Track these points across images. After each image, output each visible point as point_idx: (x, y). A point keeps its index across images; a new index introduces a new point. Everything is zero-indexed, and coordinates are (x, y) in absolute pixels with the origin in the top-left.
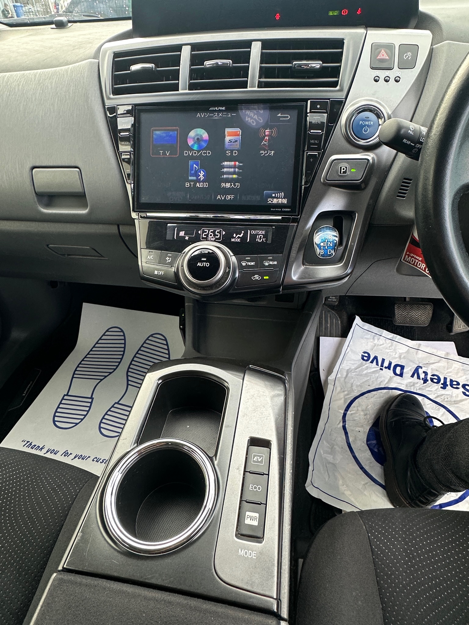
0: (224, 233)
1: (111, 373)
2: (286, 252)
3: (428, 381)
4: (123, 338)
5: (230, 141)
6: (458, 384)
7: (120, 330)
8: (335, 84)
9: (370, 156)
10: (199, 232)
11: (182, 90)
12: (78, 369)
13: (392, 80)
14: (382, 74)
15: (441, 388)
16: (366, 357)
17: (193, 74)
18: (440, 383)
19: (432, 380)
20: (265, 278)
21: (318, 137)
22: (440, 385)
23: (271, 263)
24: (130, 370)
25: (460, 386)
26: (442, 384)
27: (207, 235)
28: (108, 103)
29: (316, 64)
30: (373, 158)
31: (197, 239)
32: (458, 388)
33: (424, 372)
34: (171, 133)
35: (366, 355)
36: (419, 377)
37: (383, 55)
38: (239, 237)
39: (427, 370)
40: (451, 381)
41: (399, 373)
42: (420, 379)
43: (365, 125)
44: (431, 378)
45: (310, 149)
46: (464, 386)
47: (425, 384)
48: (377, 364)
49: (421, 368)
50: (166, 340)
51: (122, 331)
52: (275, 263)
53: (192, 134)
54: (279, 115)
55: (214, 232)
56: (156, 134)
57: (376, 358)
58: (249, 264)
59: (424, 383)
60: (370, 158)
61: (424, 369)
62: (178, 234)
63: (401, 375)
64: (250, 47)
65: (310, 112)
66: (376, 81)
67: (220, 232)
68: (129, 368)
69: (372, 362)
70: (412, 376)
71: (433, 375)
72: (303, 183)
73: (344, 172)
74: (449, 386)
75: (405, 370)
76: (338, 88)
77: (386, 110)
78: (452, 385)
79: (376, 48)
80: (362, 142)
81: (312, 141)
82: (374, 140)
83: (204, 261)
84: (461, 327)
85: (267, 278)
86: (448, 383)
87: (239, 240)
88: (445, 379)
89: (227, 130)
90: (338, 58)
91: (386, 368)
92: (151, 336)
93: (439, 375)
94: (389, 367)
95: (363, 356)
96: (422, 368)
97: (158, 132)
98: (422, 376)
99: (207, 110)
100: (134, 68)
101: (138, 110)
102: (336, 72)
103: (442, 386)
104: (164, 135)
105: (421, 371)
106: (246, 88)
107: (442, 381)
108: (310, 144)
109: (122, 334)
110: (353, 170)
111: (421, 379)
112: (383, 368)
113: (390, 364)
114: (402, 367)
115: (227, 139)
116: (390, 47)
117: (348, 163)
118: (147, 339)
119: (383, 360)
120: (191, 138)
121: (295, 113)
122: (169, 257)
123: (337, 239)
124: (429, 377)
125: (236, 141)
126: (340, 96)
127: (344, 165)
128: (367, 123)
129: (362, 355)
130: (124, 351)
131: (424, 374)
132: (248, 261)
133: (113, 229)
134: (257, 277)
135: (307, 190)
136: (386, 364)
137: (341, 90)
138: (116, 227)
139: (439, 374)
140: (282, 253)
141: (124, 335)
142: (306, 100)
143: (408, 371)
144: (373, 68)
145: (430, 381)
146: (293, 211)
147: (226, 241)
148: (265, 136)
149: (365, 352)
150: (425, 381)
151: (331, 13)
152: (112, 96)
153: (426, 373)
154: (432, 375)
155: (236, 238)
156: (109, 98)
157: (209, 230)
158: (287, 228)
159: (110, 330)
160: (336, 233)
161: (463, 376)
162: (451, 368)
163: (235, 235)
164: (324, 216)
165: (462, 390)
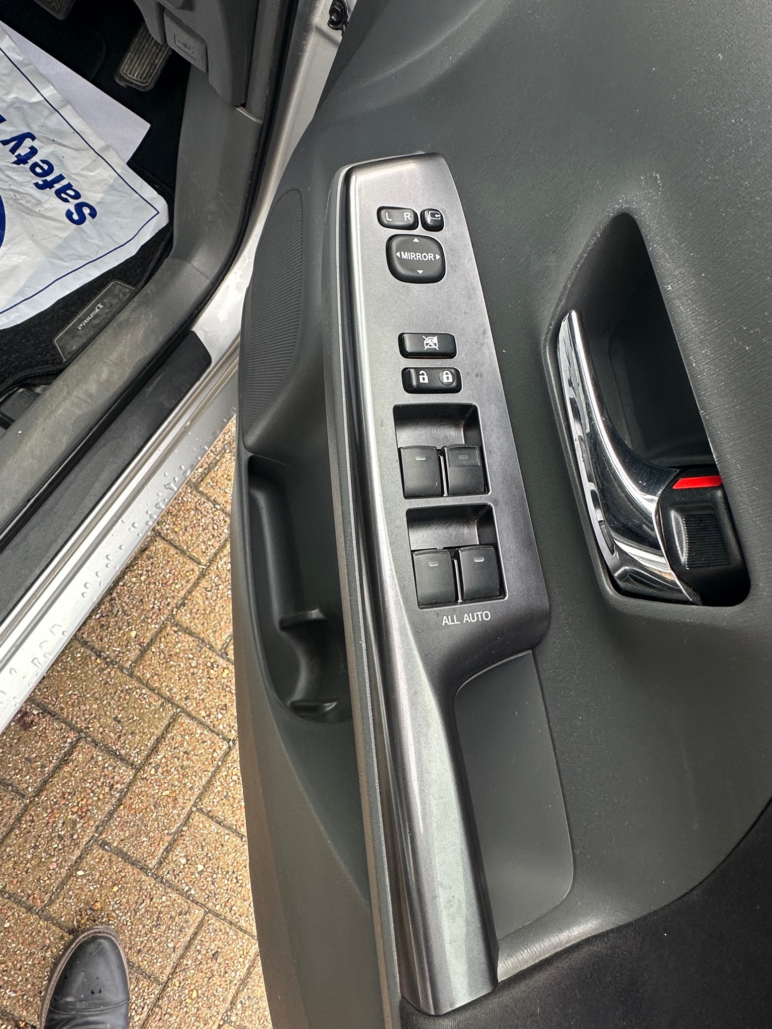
3: (26, 163)
6: (75, 197)
15: (37, 185)
18: (44, 179)
19: (34, 166)
22: (39, 181)
25: (74, 201)
26: (45, 181)
32: (67, 201)
33: (32, 148)
36: (17, 150)
39: (41, 148)
40: (68, 186)
42: (14, 154)
44: (35, 162)
46: (81, 205)
47: (15, 166)
49: (34, 138)
59: (15, 163)
70: (5, 142)
71: (43, 161)
74: (55, 190)
78: (60, 192)
84: (133, 75)
86: (58, 186)
88: (60, 178)
93: (54, 167)
96: (33, 140)
98: (23, 151)
103: (42, 183)
105: (28, 142)
107: (49, 178)
111: (16, 154)
124: (33, 159)
131: (29, 150)
139: (56, 165)
143: (7, 130)
145: (28, 166)
150: (20, 160)
154: (41, 160)
161: (100, 193)
162: (91, 172)
165: (72, 207)
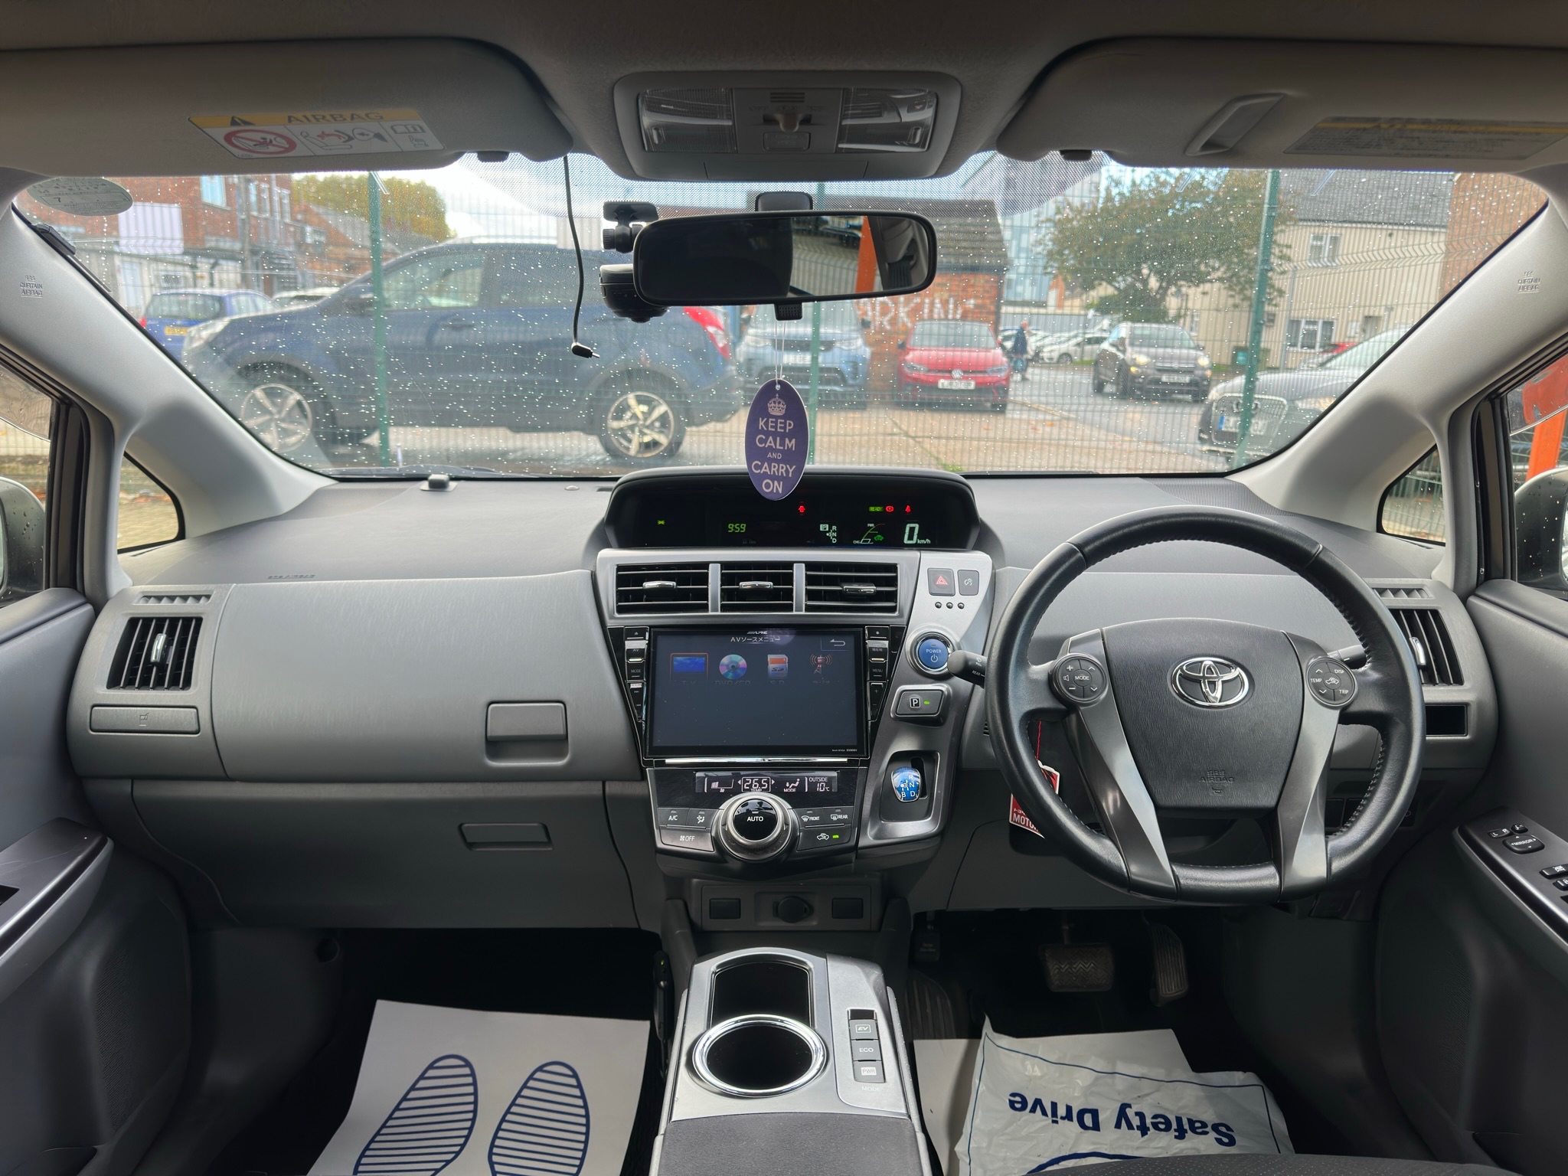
0: (773, 782)
1: (448, 1162)
2: (857, 802)
3: (1148, 1129)
4: (470, 1080)
5: (775, 669)
6: (1204, 1125)
7: (462, 1063)
8: (893, 609)
9: (943, 687)
10: (739, 782)
11: (712, 611)
12: (364, 1161)
13: (955, 607)
14: (944, 600)
15: (1176, 1137)
16: (1018, 1102)
17: (726, 594)
18: (1172, 1129)
19: (1155, 1126)
20: (834, 837)
21: (882, 666)
22: (1173, 1133)
23: (840, 817)
24: (495, 1150)
25: (1209, 1129)
26: (1175, 1130)
27: (750, 786)
28: (610, 624)
29: (871, 589)
30: (948, 690)
31: (737, 791)
32: (1206, 1133)
33: (1137, 1114)
34: (697, 659)
35: (1018, 1099)
36: (1130, 1126)
37: (941, 581)
38: (793, 787)
39: (1142, 1108)
40: (1191, 1122)
41: (1091, 1126)
42: (1133, 1129)
43: (932, 654)
44: (1152, 1123)
45: (873, 679)
46: (1215, 1128)
47: (1146, 1137)
48: (1044, 1113)
49: (1129, 1106)
50: (575, 1076)
51: (468, 1064)
52: (846, 817)
53: (725, 660)
54: (833, 641)
55: (759, 782)
56: (677, 661)
57: (1038, 1102)
58: (812, 818)
59: (1143, 1135)
60: (944, 689)
61: (1135, 1108)
62: (709, 785)
63: (1096, 1127)
64: (792, 568)
65: (869, 639)
66: (938, 607)
67: (767, 782)
68: (492, 1146)
69: (1033, 1110)
70: (1118, 1126)
71: (1155, 1117)
72: (869, 718)
73: (917, 705)
74: (1189, 1131)
75: (1101, 1118)
76: (896, 614)
77: (954, 637)
78: (1193, 1130)
79: (933, 574)
80: (932, 672)
81: (875, 670)
82: (944, 669)
83: (756, 815)
84: (1172, 990)
85: (837, 836)
86: (1186, 1126)
87: (794, 790)
88: (1179, 1120)
89: (770, 657)
90: (893, 581)
91: (1062, 1118)
92: (540, 1069)
94: (1069, 1116)
95: (1012, 1104)
97: (679, 658)
98: (1136, 1122)
99: (744, 634)
100: (648, 585)
101: (654, 632)
102: (892, 596)
103: (1177, 1134)
104: (688, 661)
105: (1130, 1112)
106: (792, 610)
107: (1174, 1126)
108: (872, 674)
109: (467, 1071)
110: (926, 703)
111: (1135, 1127)
112: (1059, 1120)
113: (1069, 1109)
114: (1095, 1113)
115: (771, 666)
116: (948, 573)
117: (919, 694)
118: (531, 1077)
119: (1054, 1105)
120: (723, 665)
121: (851, 639)
122: (702, 815)
123: (919, 780)
124: (1149, 1121)
125: (782, 669)
126: (902, 622)
127: (915, 697)
128: (934, 651)
129: (1010, 1101)
130: (475, 1112)
131: (1138, 1118)
132: (810, 815)
133: (594, 789)
134: (823, 836)
135: (875, 726)
136: (1062, 1111)
137: (901, 616)
138: (600, 785)
139: (1165, 1113)
140: (852, 803)
141: (473, 1074)
142: (863, 626)
143: (1108, 1116)
144: (932, 594)
145: (1152, 1130)
146: (860, 752)
147: (777, 790)
148: (818, 664)
149: (1013, 1095)
150: (1144, 1130)
151: (872, 509)
152: (617, 615)
153: (1141, 1115)
154: (1153, 1118)
155: (790, 788)
156: (612, 617)
157: (752, 779)
158: (856, 772)
159: (437, 1065)
160: (918, 774)
161: (1209, 1110)
163: (788, 785)
164: (899, 757)
165: (1213, 1135)
